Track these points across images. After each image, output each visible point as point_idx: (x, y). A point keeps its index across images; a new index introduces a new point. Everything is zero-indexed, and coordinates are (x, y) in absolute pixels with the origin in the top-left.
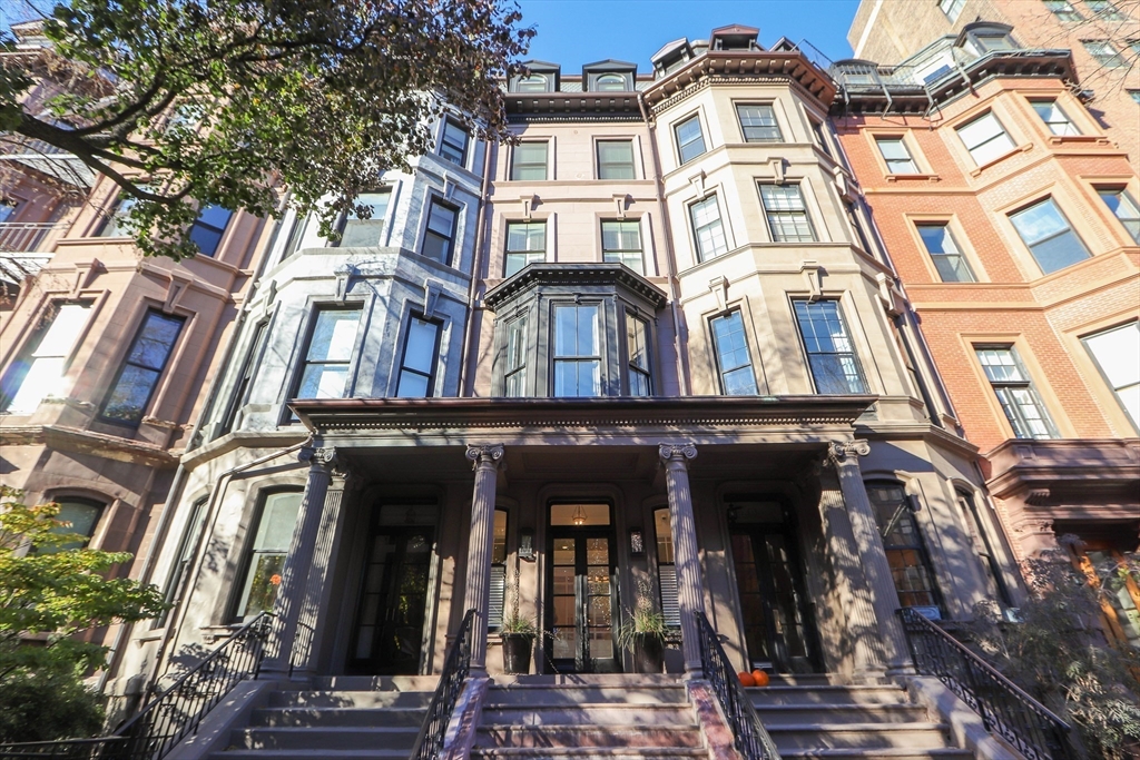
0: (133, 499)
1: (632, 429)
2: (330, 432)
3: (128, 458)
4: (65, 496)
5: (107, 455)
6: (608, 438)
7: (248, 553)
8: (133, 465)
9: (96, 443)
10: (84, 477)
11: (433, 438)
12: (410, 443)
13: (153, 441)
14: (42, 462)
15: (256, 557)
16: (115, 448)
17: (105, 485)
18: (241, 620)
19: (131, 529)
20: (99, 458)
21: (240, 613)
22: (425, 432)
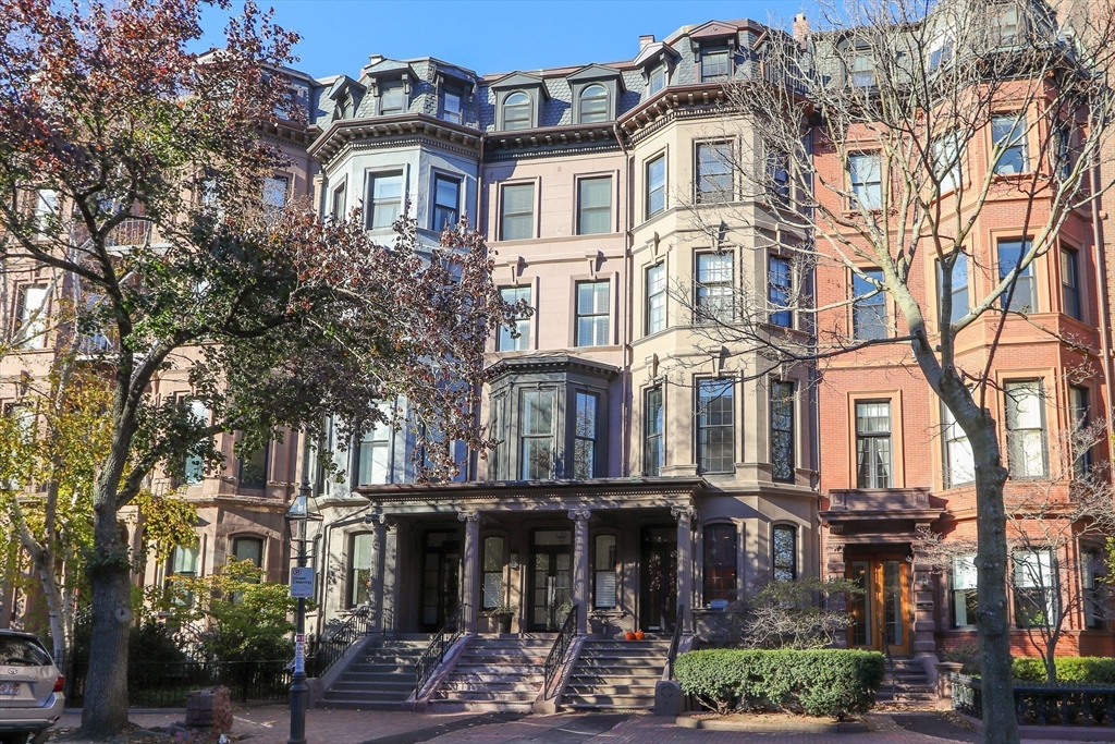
0: (276, 535)
1: (558, 499)
2: (385, 504)
3: (266, 510)
4: (238, 538)
5: (254, 509)
6: (544, 505)
7: (351, 571)
8: (271, 514)
9: (245, 504)
10: (246, 525)
11: (444, 506)
12: (431, 510)
13: (278, 498)
14: (220, 520)
15: (356, 573)
16: (257, 505)
17: (258, 528)
18: (355, 606)
19: (281, 553)
20: (250, 511)
21: (355, 603)
22: (440, 503)
